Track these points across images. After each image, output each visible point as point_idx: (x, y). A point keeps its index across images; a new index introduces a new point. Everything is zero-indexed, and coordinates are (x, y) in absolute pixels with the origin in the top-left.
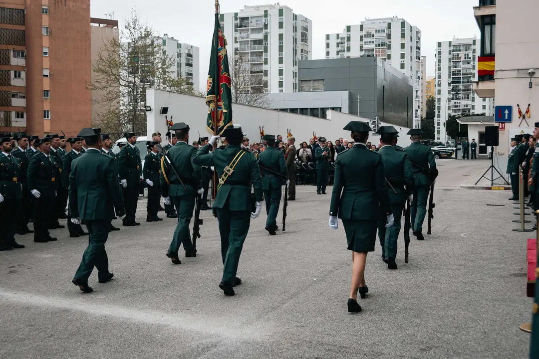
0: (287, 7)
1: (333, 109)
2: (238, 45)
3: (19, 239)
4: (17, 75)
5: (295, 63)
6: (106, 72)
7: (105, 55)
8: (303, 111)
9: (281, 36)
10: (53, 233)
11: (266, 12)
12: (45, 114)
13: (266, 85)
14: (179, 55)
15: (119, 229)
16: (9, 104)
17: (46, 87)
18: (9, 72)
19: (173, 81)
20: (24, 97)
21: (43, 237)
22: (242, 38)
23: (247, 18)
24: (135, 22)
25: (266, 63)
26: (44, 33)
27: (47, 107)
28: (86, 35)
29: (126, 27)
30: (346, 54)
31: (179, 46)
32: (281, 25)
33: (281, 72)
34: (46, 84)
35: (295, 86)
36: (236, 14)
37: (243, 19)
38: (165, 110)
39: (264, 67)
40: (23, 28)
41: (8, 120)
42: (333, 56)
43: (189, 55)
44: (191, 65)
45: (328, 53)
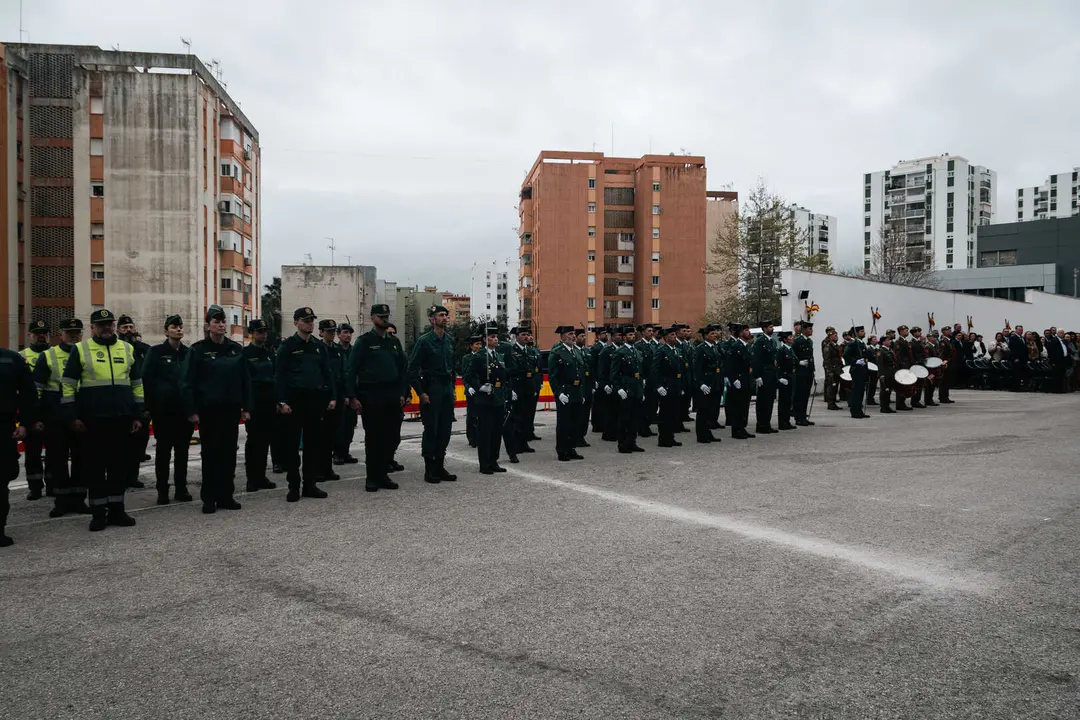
0: (959, 158)
1: (1036, 288)
2: (889, 212)
3: (640, 441)
4: (625, 261)
5: (971, 230)
6: (726, 253)
7: (725, 232)
8: (984, 292)
9: (950, 197)
10: (678, 437)
11: (929, 166)
12: (654, 303)
13: (929, 259)
14: (811, 228)
15: (754, 436)
16: (615, 293)
17: (656, 272)
18: (616, 257)
19: (807, 259)
20: (631, 285)
21: (667, 441)
22: (896, 202)
23: (903, 177)
24: (761, 191)
25: (929, 231)
26: (655, 212)
27: (656, 295)
28: (701, 211)
29: (751, 198)
30: (1049, 214)
31: (811, 217)
32: (951, 182)
33: (950, 243)
34: (656, 270)
35: (970, 261)
36: (887, 173)
37: (896, 178)
38: (804, 295)
39: (926, 238)
40: (631, 208)
41: (614, 311)
42: (1028, 216)
43: (824, 228)
44: (826, 240)
45: (1020, 215)
